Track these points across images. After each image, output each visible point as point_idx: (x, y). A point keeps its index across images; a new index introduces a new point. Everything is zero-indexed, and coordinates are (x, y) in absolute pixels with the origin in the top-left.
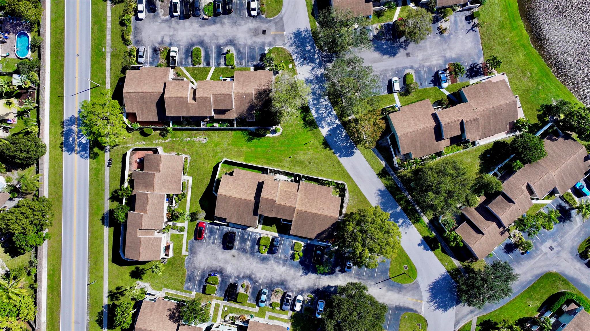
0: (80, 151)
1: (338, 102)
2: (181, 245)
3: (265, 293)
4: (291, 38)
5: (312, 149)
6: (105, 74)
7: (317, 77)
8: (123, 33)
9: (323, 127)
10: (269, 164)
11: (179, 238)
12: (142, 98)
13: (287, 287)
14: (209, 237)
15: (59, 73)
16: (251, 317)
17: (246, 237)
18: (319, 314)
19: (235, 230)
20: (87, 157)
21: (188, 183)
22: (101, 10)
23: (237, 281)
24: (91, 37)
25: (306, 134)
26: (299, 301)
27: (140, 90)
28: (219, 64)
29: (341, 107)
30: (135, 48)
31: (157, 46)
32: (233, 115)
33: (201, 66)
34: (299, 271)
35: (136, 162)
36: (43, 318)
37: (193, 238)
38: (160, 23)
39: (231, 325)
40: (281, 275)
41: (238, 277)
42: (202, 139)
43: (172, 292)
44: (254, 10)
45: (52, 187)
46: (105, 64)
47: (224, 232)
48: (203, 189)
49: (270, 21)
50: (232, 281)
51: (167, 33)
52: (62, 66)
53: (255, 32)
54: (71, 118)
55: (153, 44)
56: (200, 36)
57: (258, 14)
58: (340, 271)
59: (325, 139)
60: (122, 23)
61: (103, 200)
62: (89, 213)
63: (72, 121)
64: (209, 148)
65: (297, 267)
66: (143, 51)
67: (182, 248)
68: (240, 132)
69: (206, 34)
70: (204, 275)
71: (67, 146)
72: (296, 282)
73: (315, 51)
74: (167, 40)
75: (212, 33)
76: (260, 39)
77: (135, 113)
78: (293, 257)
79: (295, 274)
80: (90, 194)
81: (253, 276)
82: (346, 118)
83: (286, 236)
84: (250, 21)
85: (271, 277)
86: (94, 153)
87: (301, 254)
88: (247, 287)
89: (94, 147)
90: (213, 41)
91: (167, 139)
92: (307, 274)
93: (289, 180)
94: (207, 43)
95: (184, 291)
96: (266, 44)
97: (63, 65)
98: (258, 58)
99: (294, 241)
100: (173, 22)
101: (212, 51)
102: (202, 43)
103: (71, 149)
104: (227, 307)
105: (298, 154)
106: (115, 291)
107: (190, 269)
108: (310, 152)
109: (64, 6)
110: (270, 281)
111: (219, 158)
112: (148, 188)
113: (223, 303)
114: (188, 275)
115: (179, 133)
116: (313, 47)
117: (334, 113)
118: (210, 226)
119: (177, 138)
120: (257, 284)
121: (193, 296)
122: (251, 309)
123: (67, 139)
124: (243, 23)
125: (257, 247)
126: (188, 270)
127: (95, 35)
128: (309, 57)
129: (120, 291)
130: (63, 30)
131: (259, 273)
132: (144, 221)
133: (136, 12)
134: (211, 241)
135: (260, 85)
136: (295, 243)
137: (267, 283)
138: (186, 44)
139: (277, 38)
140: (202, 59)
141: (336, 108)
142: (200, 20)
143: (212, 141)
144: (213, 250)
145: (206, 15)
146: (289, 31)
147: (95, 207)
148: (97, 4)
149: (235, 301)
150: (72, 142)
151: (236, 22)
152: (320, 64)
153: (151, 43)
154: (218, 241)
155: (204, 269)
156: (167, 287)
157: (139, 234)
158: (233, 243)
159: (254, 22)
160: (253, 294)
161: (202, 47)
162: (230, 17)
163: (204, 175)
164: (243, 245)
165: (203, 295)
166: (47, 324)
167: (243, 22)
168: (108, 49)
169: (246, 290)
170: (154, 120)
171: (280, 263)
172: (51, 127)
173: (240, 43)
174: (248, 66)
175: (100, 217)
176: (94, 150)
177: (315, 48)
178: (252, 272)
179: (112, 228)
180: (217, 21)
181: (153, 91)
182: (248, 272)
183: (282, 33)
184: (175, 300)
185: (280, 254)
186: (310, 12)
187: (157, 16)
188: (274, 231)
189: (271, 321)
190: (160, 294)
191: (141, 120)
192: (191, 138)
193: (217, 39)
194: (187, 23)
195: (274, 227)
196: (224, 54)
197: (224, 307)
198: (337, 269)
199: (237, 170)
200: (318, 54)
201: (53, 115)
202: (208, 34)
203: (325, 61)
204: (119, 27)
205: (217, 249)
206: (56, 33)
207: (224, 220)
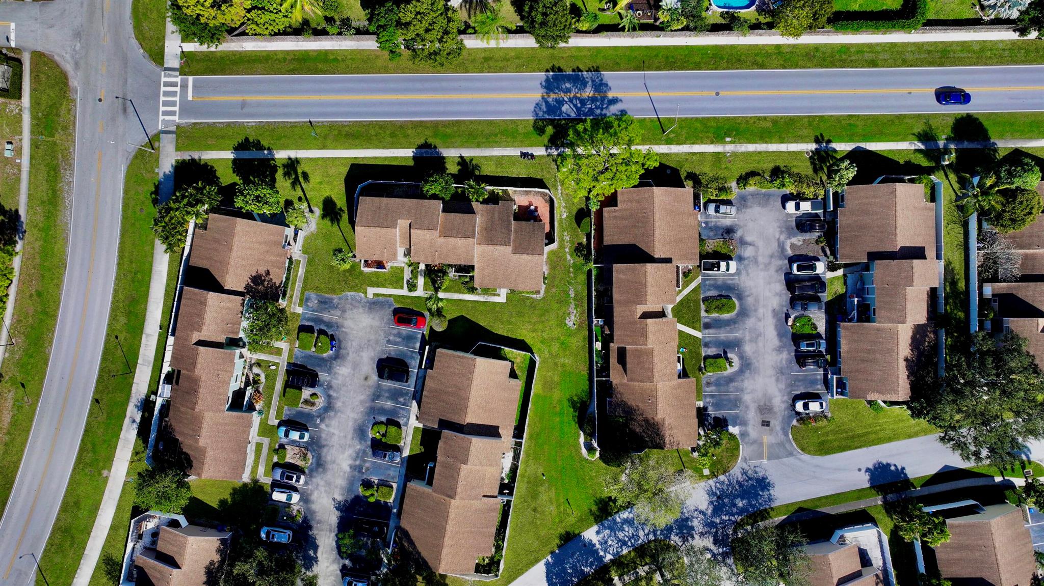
0: (547, 102)
1: (643, 558)
2: (384, 286)
3: (302, 437)
4: (756, 473)
5: (560, 512)
6: (685, 143)
7: (687, 519)
8: (758, 174)
9: (598, 533)
10: (531, 438)
11: (397, 282)
12: (644, 220)
13: (315, 474)
14: (399, 335)
15: (685, 62)
16: (260, 412)
17: (401, 400)
18: (268, 534)
19: (412, 380)
20: (537, 114)
21: (495, 295)
22: (800, 133)
23: (322, 385)
24: (751, 117)
25: (584, 503)
26: (289, 498)
27: (657, 216)
28: (707, 345)
29: (635, 563)
30: (732, 197)
31: (738, 234)
32: (616, 377)
33: (703, 314)
34: (343, 495)
35: (531, 204)
36: (249, 45)
37: (398, 306)
38: (779, 239)
39: (244, 378)
40: (334, 462)
41: (330, 387)
42: (573, 318)
43: (301, 271)
44: (806, 406)
45: (483, 55)
46: (702, 143)
47: (408, 361)
48: (483, 323)
49: (786, 435)
50: (323, 376)
51: (761, 251)
52: (698, 67)
53: (765, 409)
54: (607, 85)
55: (740, 227)
56: (756, 310)
57: (798, 414)
58: (344, 566)
59: (578, 536)
60: (777, 173)
61: (462, 146)
62: (437, 121)
63: (600, 86)
64: (556, 332)
65: (349, 490)
66: (728, 211)
67: (378, 286)
68: (587, 387)
69: (760, 320)
70: (331, 327)
71: (555, 78)
72: (322, 489)
73: (733, 515)
74: (748, 252)
75: (762, 331)
76: (753, 416)
77: (616, 205)
78: (367, 484)
79: (336, 487)
80: (471, 122)
81: (332, 414)
82: (616, 571)
83: (403, 471)
84: (786, 398)
85: (331, 444)
86: (545, 126)
87: (372, 500)
88: (313, 404)
89: (554, 127)
90: (747, 334)
91: (571, 256)
92: (337, 509)
93: (503, 475)
94: (745, 323)
95: (303, 293)
96: (744, 428)
97: (700, 69)
98: (720, 413)
99: (395, 486)
100: (780, 262)
101: (731, 332)
102: (744, 313)
103: (549, 86)
104: (276, 370)
105: (550, 489)
106: (300, 171)
107: (343, 301)
108: (553, 508)
109: (804, 68)
110: (324, 442)
111: (539, 350)
112: (485, 232)
113: (283, 362)
114: (332, 299)
115: (583, 278)
116: (741, 511)
117: (625, 551)
118: (420, 336)
119: (575, 274)
120: (318, 421)
121: (294, 309)
122: (273, 412)
123: (568, 78)
124: (782, 386)
125: (383, 419)
126: (340, 299)
127: (754, 123)
128: (724, 505)
129: (301, 179)
130: (762, 66)
131: (337, 424)
132: (426, 232)
133: (798, 197)
134: (391, 338)
135: (671, 429)
136: (392, 487)
137: (319, 438)
138: (742, 286)
139: (755, 447)
140: (715, 315)
141: (633, 554)
142: (785, 310)
143: (570, 335)
144: (377, 342)
145: (794, 321)
146: (768, 468)
147: (449, 131)
148: (810, 125)
149: (287, 385)
150: (564, 87)
151: (782, 373)
152: (711, 525)
153: (742, 224)
154: (393, 350)
155: (342, 326)
156: (310, 263)
157: (403, 223)
158: (391, 377)
159: (783, 406)
160: (300, 414)
161: (738, 315)
162: (791, 363)
163: (510, 323)
164: (387, 395)
165: (296, 326)
166: (240, 53)
167: (784, 387)
168: (729, 148)
169: (306, 402)
170: (605, 239)
171: (355, 460)
172: (589, 49)
173: (746, 381)
174: (705, 396)
175: (430, 141)
176: (550, 127)
177: (739, 514)
178: (339, 411)
179: (411, 163)
180: (784, 339)
181: (656, 239)
182: (338, 404)
183: (765, 455)
184: (288, 279)
185: (371, 460)
186: (803, 505)
187: (790, 235)
188: (411, 449)
189: (254, 448)
190: (296, 251)
191: (605, 214)
192: (575, 299)
193: (751, 341)
194: (779, 286)
195: (419, 450)
196: (725, 353)
197: (276, 364)
198: (347, 562)
199: (518, 385)
200: (729, 520)
201: (611, 52)
202: (761, 324)
203: (717, 532)
204: (769, 166)
205: (378, 349)
206: (757, 55)
207: (430, 364)
